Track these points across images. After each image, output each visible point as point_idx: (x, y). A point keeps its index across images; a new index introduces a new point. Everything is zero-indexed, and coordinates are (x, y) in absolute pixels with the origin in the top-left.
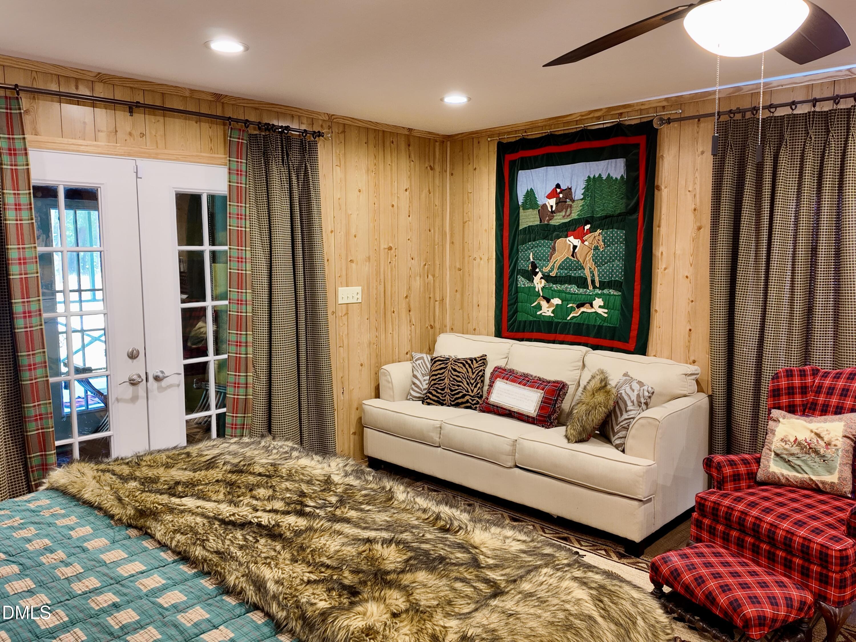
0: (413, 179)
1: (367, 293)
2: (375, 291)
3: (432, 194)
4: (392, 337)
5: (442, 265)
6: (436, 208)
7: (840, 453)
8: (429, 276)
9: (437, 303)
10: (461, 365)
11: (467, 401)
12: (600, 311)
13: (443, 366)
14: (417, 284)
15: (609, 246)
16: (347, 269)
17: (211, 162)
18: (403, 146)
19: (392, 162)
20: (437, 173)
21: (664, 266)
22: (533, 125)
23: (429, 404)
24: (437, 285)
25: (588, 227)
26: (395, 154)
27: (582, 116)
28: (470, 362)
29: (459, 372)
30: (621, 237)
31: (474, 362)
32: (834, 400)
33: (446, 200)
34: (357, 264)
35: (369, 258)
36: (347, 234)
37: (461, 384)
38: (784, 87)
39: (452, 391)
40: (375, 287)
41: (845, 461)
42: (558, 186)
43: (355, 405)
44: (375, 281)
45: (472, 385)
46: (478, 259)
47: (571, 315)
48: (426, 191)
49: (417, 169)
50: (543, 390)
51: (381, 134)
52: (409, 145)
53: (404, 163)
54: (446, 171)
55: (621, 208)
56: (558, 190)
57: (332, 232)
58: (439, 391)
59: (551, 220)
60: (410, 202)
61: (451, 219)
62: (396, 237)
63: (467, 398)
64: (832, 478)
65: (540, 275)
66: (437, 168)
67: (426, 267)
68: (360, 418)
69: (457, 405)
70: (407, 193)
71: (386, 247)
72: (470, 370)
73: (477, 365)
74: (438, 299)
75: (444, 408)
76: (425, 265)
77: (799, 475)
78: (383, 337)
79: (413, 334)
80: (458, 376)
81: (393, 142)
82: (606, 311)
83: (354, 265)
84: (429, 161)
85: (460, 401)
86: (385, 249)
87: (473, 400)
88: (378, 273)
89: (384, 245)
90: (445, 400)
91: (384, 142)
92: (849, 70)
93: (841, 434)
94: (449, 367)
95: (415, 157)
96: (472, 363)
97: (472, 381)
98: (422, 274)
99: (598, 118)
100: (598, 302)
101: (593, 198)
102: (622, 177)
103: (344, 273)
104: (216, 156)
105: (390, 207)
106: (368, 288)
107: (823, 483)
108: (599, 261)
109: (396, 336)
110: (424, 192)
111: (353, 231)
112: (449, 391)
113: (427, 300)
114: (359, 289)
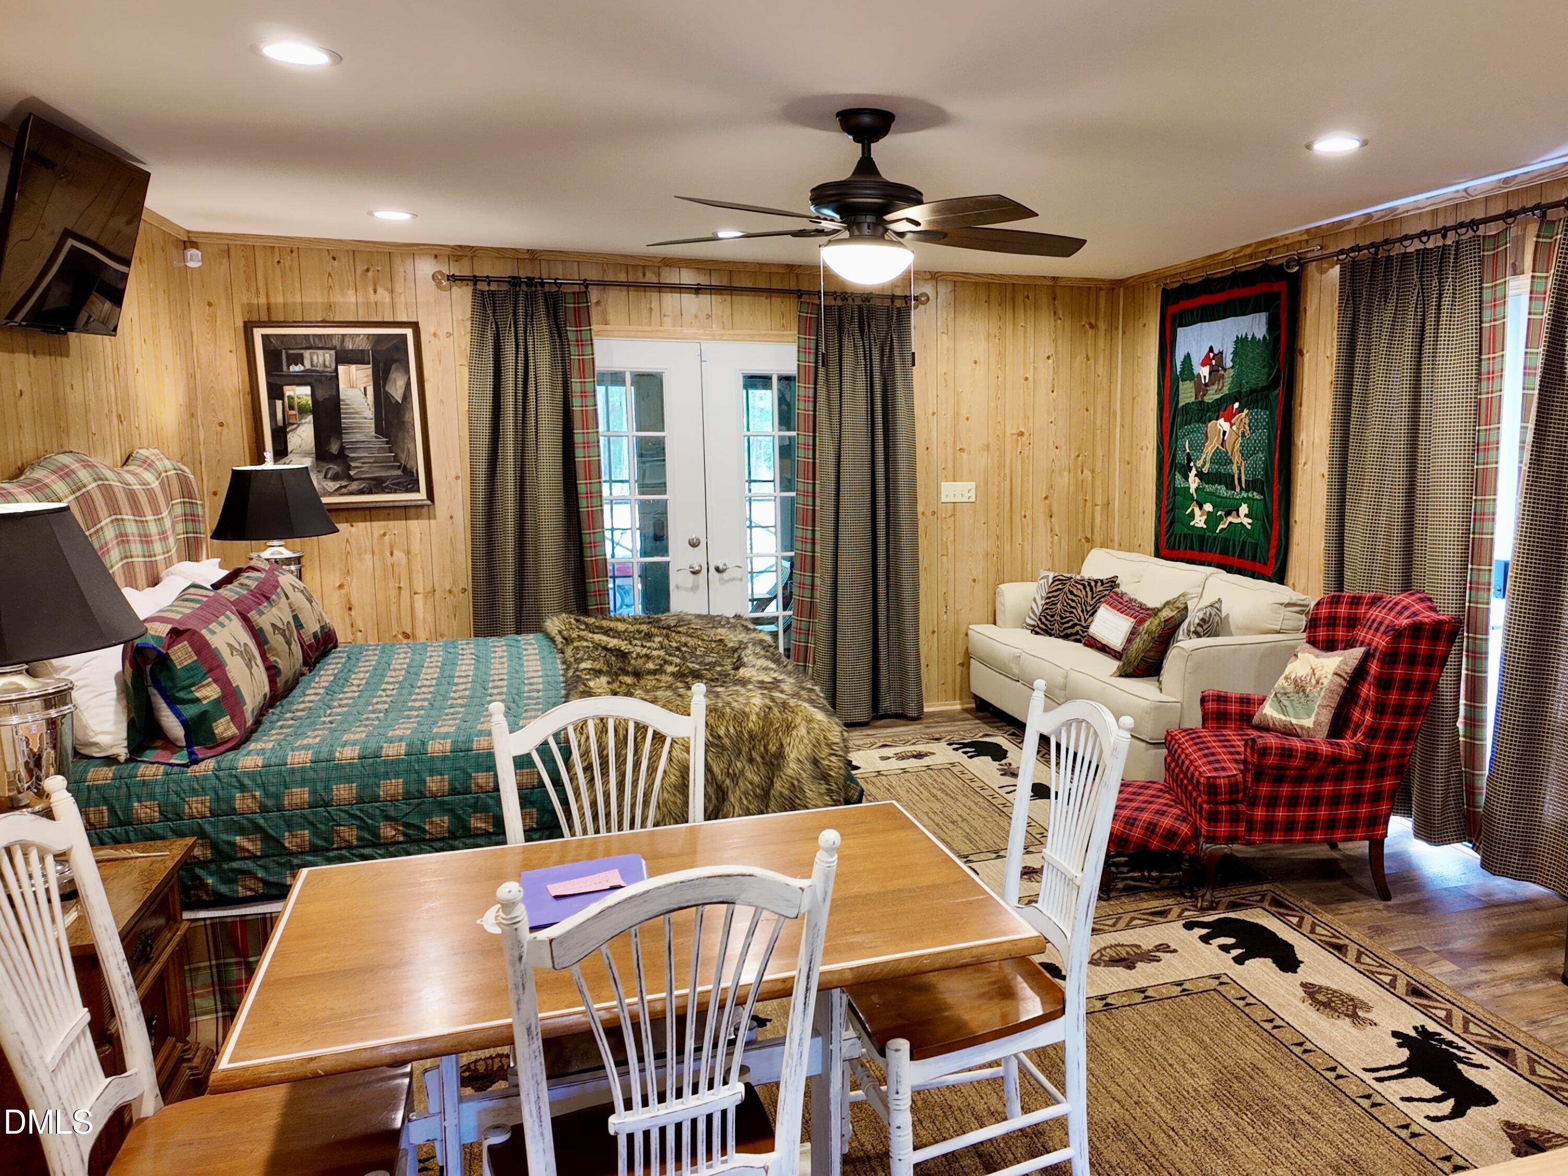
0: (1060, 342)
1: (984, 489)
2: (996, 489)
3: (1092, 361)
4: (1022, 549)
5: (1108, 456)
6: (1099, 379)
7: (1323, 693)
8: (1085, 471)
9: (1098, 508)
10: (1081, 587)
11: (1077, 633)
12: (1247, 521)
13: (1060, 587)
14: (1064, 481)
15: (1254, 432)
16: (954, 459)
17: (781, 340)
18: (1044, 300)
19: (1026, 323)
20: (1102, 332)
21: (1303, 461)
22: (1193, 266)
23: (1037, 633)
24: (1098, 483)
25: (1236, 405)
26: (1031, 313)
27: (1235, 253)
28: (1093, 584)
29: (1076, 596)
30: (1264, 419)
31: (1099, 584)
32: (1341, 633)
33: (1117, 367)
34: (969, 453)
35: (988, 446)
36: (956, 416)
37: (1074, 610)
38: (1409, 213)
39: (1062, 618)
40: (996, 483)
41: (1325, 703)
42: (1211, 349)
43: (963, 630)
44: (996, 475)
45: (1088, 612)
46: (1145, 449)
47: (1219, 528)
48: (1080, 358)
49: (1068, 328)
50: (1135, 618)
51: (1009, 289)
52: (1054, 299)
53: (1046, 323)
54: (1117, 328)
55: (1263, 382)
56: (1211, 355)
57: (934, 414)
58: (1049, 617)
59: (1204, 395)
60: (1054, 373)
61: (1121, 394)
62: (1031, 420)
63: (1078, 628)
64: (1308, 722)
65: (1194, 471)
66: (1102, 325)
67: (1080, 458)
68: (967, 649)
69: (1066, 637)
70: (1050, 361)
71: (1015, 431)
72: (1090, 593)
73: (1101, 588)
74: (1099, 503)
75: (1052, 639)
76: (1078, 456)
77: (1283, 718)
78: (1007, 548)
79: (1056, 548)
80: (1073, 601)
81: (1028, 297)
82: (1250, 521)
83: (965, 455)
84: (1088, 317)
85: (1069, 631)
86: (1012, 434)
87: (1083, 632)
88: (1001, 466)
89: (1011, 430)
90: (1052, 630)
91: (1013, 298)
92: (1465, 190)
93: (1332, 672)
94: (1066, 589)
95: (1064, 312)
96: (1096, 586)
97: (1089, 608)
98: (1072, 468)
99: (1251, 256)
100: (1244, 509)
101: (1241, 365)
102: (1264, 337)
103: (950, 465)
104: (789, 332)
105: (1022, 381)
106: (986, 483)
107: (1302, 727)
108: (1246, 453)
109: (1027, 547)
110: (1078, 358)
111: (964, 413)
112: (1059, 618)
113: (1081, 504)
114: (972, 485)
